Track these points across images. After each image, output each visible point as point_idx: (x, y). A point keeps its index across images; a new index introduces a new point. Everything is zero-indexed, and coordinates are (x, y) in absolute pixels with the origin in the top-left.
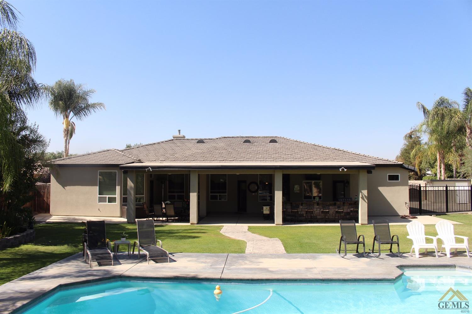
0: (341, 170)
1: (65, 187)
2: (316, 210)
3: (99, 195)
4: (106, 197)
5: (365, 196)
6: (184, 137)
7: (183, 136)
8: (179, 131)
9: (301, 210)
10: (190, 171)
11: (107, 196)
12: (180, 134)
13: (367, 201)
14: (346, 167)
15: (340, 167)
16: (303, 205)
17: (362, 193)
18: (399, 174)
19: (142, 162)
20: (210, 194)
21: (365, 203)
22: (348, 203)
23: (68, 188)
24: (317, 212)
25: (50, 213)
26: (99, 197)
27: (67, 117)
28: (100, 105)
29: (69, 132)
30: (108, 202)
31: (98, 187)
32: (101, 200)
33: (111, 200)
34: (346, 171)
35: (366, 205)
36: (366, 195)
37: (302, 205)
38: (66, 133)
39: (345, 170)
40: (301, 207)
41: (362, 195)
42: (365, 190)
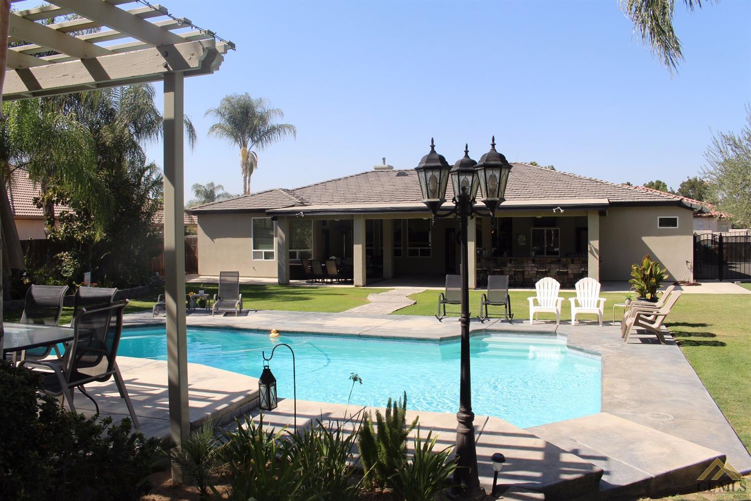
0: (555, 212)
1: (214, 240)
2: (530, 270)
3: (254, 249)
4: (262, 252)
5: (595, 249)
6: (391, 167)
7: (387, 166)
8: (384, 159)
9: (509, 270)
10: (353, 215)
11: (264, 251)
12: (384, 164)
13: (598, 257)
14: (564, 207)
15: (555, 206)
16: (513, 262)
17: (590, 244)
18: (677, 217)
19: (306, 205)
20: (408, 248)
21: (595, 259)
22: (579, 260)
23: (217, 240)
24: (532, 272)
25: (199, 273)
26: (253, 252)
27: (245, 145)
28: (290, 127)
29: (249, 166)
30: (265, 259)
31: (252, 239)
32: (256, 255)
33: (268, 256)
34: (562, 213)
35: (597, 262)
36: (598, 248)
37: (510, 263)
38: (244, 167)
39: (562, 211)
40: (509, 265)
41: (591, 248)
42: (596, 239)
